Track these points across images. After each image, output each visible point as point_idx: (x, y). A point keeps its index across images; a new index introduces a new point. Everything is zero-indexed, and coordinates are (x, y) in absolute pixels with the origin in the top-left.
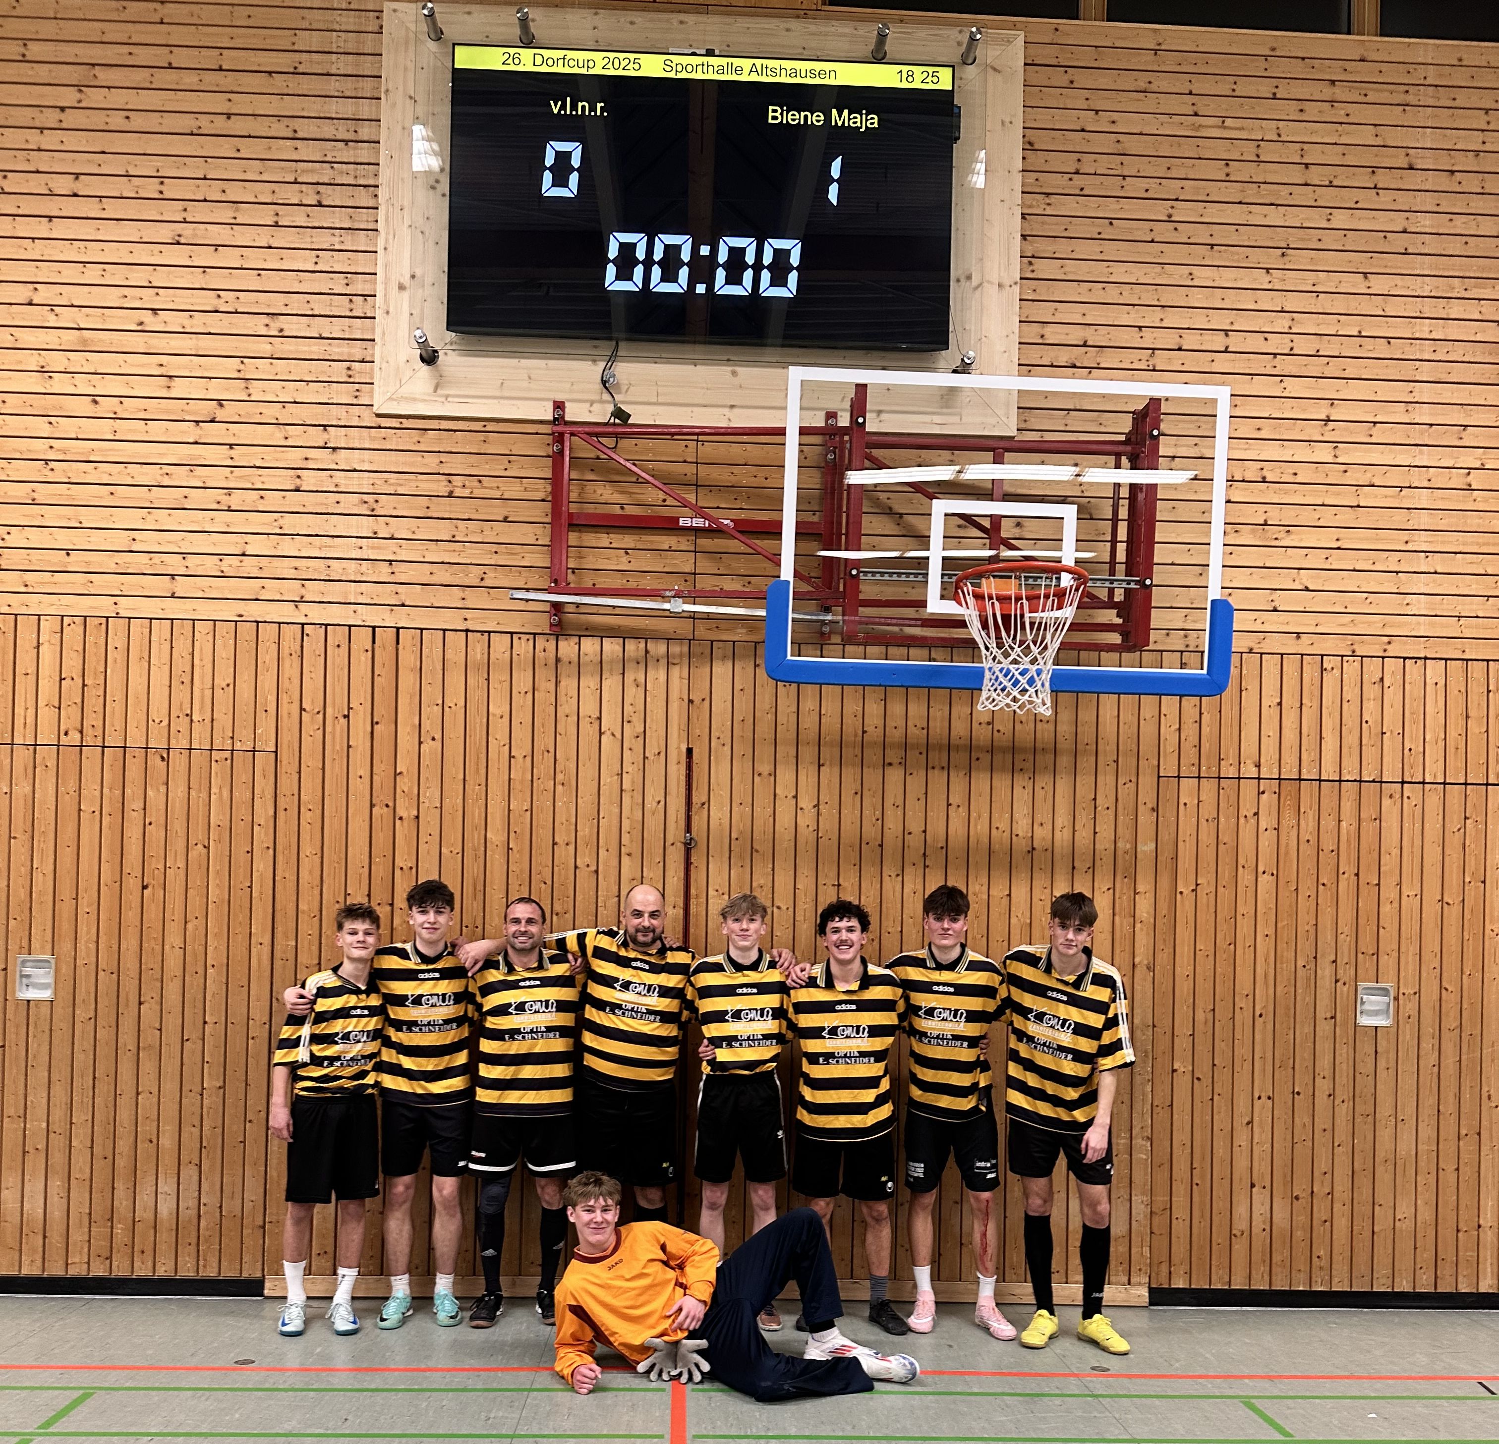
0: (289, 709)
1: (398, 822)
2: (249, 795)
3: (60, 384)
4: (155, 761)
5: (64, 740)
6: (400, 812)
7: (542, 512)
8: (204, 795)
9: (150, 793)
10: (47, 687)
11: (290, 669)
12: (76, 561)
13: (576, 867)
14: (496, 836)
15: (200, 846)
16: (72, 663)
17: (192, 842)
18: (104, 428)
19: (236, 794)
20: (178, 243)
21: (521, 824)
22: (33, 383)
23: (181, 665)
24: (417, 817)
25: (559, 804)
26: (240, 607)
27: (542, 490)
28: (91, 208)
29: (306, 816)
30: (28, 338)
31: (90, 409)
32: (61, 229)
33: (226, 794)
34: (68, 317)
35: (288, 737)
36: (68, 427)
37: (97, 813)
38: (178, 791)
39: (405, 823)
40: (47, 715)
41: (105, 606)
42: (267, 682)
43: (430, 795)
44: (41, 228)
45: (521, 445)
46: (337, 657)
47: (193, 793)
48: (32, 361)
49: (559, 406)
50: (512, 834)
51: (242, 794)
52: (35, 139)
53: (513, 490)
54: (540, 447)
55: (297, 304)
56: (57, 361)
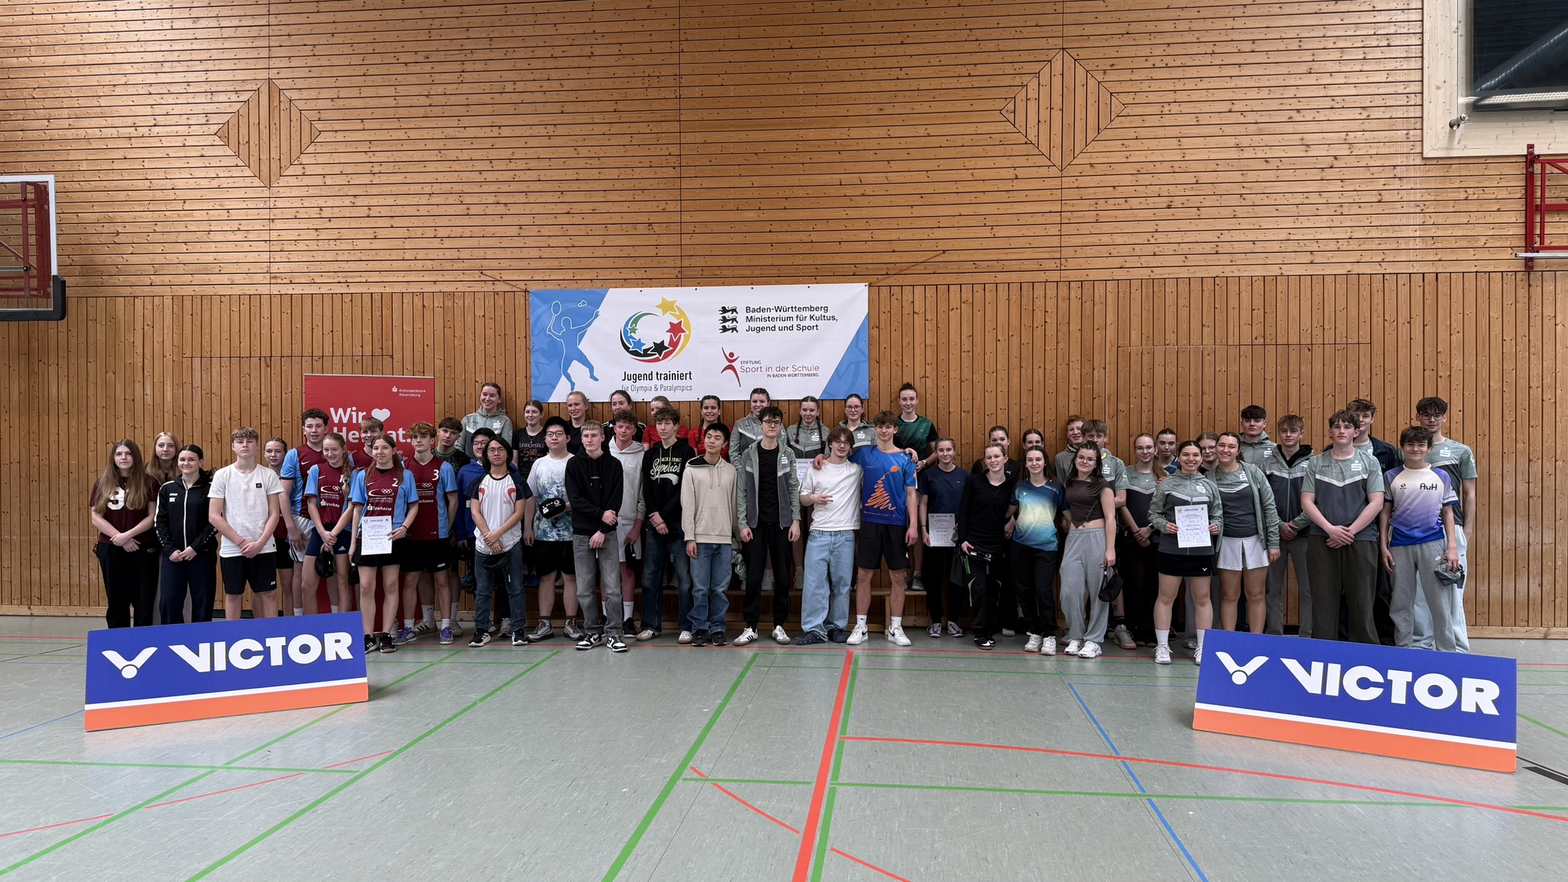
0: (1378, 320)
1: (1439, 379)
2: (1356, 367)
3: (1248, 153)
4: (1305, 351)
5: (1256, 342)
6: (1440, 374)
7: (1520, 204)
8: (1332, 368)
9: (1302, 368)
10: (1245, 315)
11: (1378, 299)
12: (1259, 247)
13: (1543, 400)
14: (1495, 385)
15: (1330, 396)
16: (1258, 301)
17: (1326, 394)
18: (1271, 175)
19: (1349, 367)
20: (1310, 73)
21: (1510, 377)
22: (1234, 154)
23: (1317, 299)
24: (1450, 376)
25: (1532, 365)
26: (1349, 267)
27: (1520, 193)
28: (1262, 58)
29: (1388, 378)
30: (1228, 130)
31: (1265, 166)
32: (1246, 70)
33: (1344, 367)
34: (1251, 118)
35: (1378, 334)
36: (1252, 176)
37: (1274, 380)
38: (1318, 366)
39: (1443, 379)
40: (1246, 329)
41: (1275, 271)
42: (1365, 305)
43: (1457, 363)
44: (1235, 71)
45: (1507, 169)
46: (1403, 291)
47: (1326, 367)
48: (1232, 141)
49: (1531, 147)
50: (1505, 383)
51: (1353, 367)
52: (1230, 23)
53: (1503, 194)
54: (1520, 169)
55: (1378, 101)
56: (1245, 141)
